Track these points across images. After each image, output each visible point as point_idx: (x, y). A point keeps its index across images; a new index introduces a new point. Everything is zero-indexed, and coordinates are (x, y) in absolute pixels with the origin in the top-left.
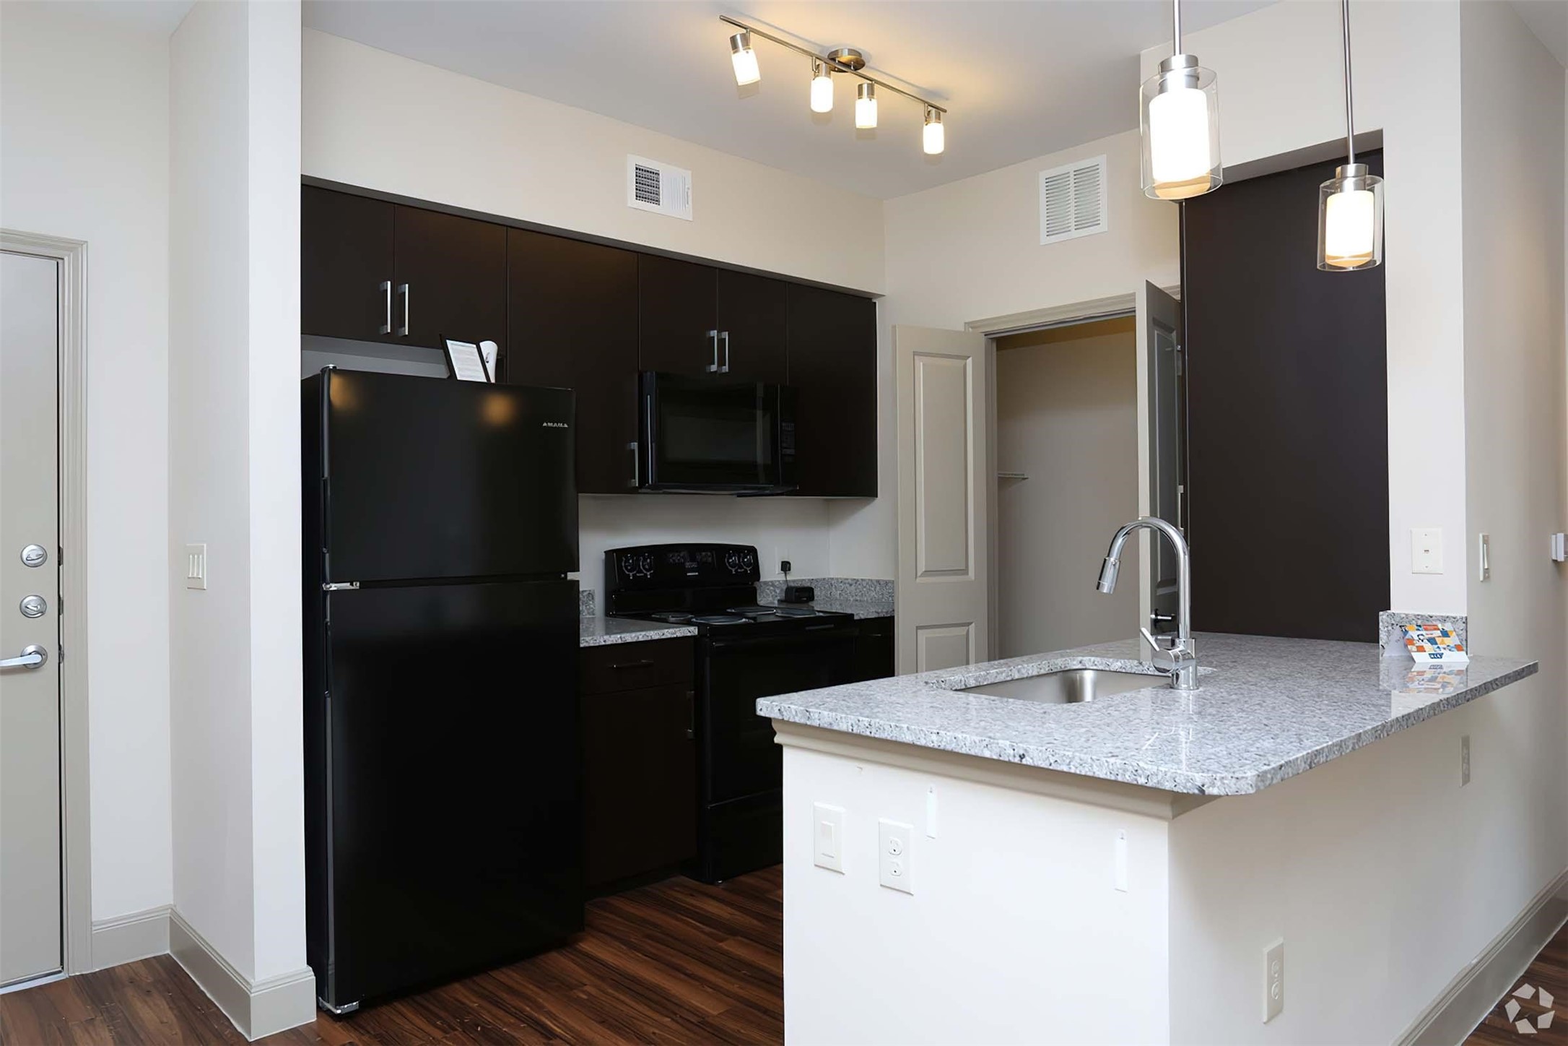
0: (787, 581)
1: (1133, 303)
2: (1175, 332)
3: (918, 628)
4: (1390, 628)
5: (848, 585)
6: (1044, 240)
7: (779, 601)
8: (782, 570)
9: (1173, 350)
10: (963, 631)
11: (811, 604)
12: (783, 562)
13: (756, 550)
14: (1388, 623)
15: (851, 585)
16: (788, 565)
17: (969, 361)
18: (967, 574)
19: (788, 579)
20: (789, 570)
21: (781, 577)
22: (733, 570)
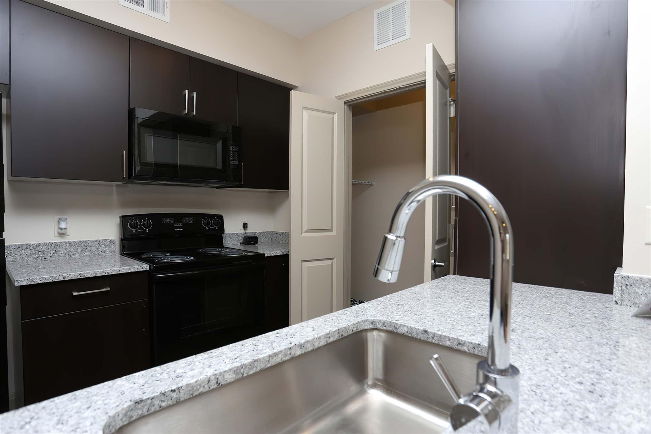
0: (246, 233)
1: (424, 77)
2: (448, 89)
3: (303, 261)
4: (624, 287)
5: (279, 235)
6: (376, 47)
7: (241, 243)
8: (243, 227)
9: (447, 101)
10: (329, 262)
11: (256, 245)
12: (243, 223)
13: (223, 217)
14: (622, 283)
15: (280, 235)
16: (246, 225)
17: (336, 115)
18: (332, 231)
19: (246, 232)
20: (247, 227)
21: (243, 231)
22: (207, 227)
